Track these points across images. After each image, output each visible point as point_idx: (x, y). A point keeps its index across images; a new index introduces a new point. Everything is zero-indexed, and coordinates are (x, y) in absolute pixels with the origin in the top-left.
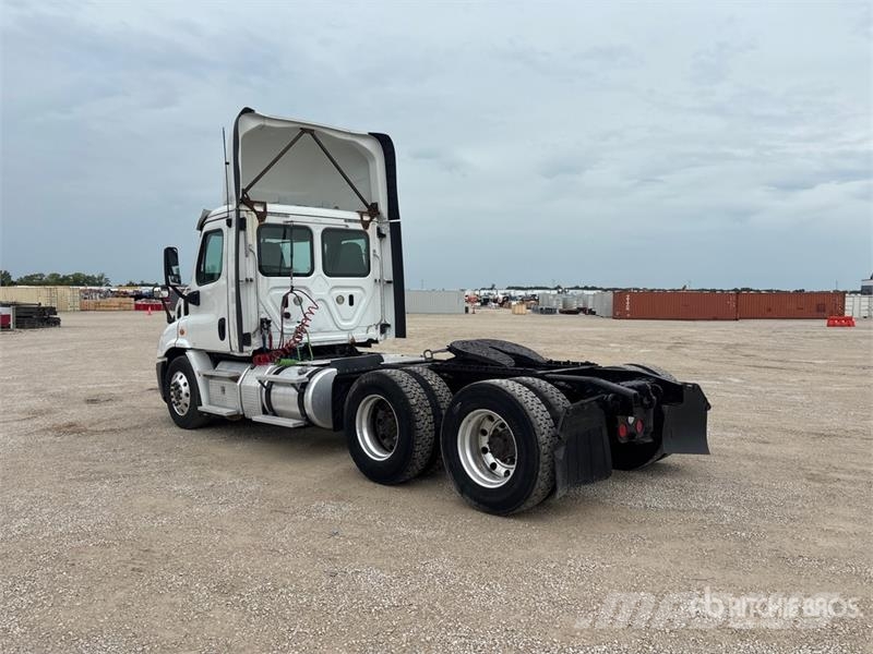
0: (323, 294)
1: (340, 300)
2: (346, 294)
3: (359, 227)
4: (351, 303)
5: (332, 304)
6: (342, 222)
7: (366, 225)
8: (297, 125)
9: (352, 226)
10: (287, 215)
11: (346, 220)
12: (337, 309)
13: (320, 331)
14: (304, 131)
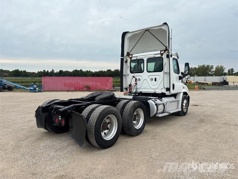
0: (146, 78)
1: (152, 79)
2: (154, 78)
3: (160, 56)
4: (155, 80)
5: (149, 80)
6: (154, 55)
7: (162, 54)
8: (143, 30)
9: (157, 56)
10: (136, 57)
11: (155, 54)
12: (151, 82)
13: (145, 88)
14: (146, 31)
